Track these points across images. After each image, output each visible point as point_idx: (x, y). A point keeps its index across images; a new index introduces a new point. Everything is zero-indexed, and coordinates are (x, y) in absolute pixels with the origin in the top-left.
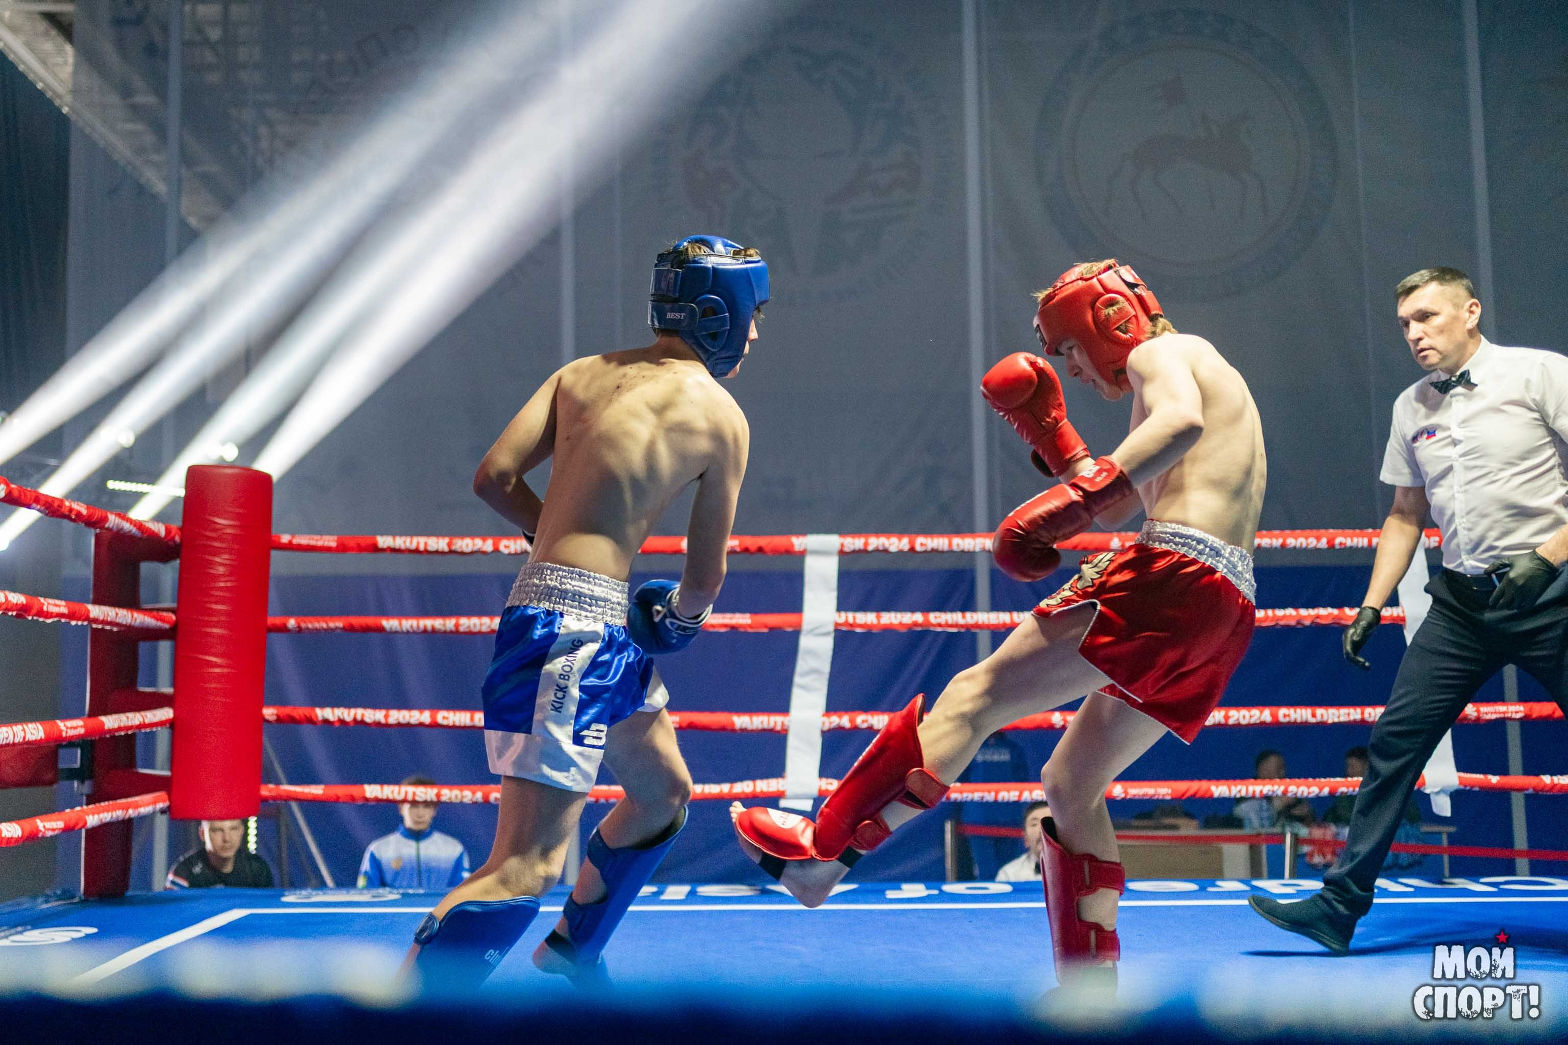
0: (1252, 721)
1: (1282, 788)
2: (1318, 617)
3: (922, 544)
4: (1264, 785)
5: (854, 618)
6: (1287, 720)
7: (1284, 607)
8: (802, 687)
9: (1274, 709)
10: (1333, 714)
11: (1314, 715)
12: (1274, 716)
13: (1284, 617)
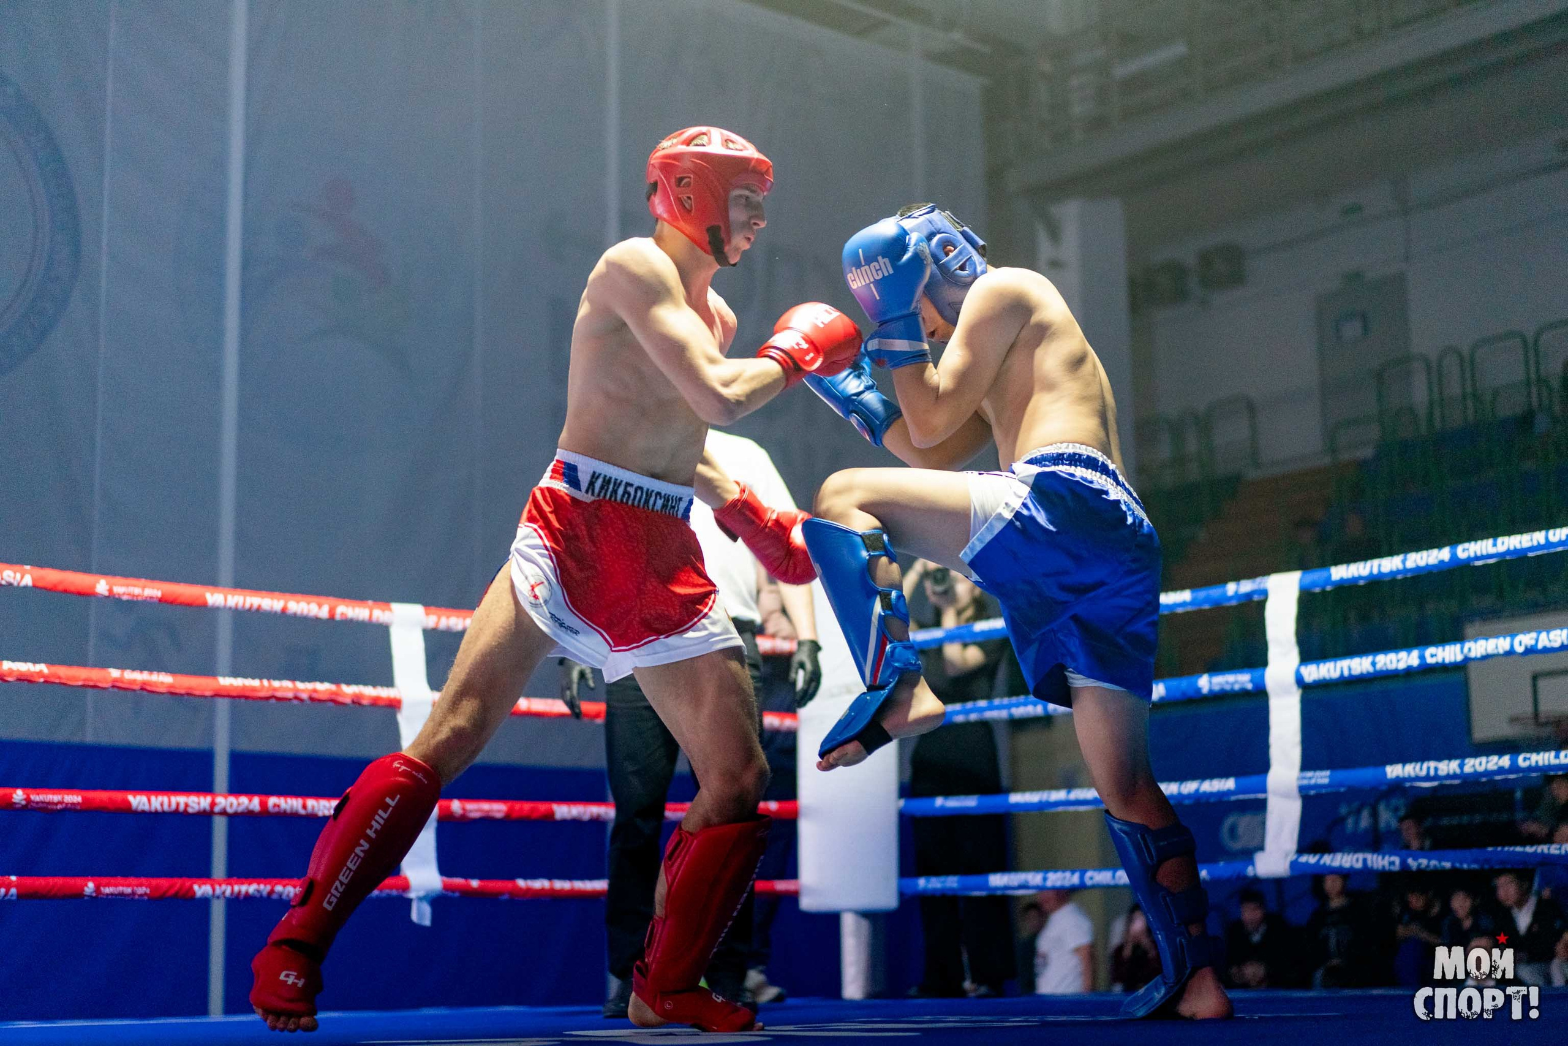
0: (240, 809)
1: (269, 888)
2: (315, 691)
4: (250, 884)
6: (276, 809)
7: (280, 679)
9: (264, 798)
10: (325, 806)
11: (304, 807)
12: (263, 804)
13: (281, 688)
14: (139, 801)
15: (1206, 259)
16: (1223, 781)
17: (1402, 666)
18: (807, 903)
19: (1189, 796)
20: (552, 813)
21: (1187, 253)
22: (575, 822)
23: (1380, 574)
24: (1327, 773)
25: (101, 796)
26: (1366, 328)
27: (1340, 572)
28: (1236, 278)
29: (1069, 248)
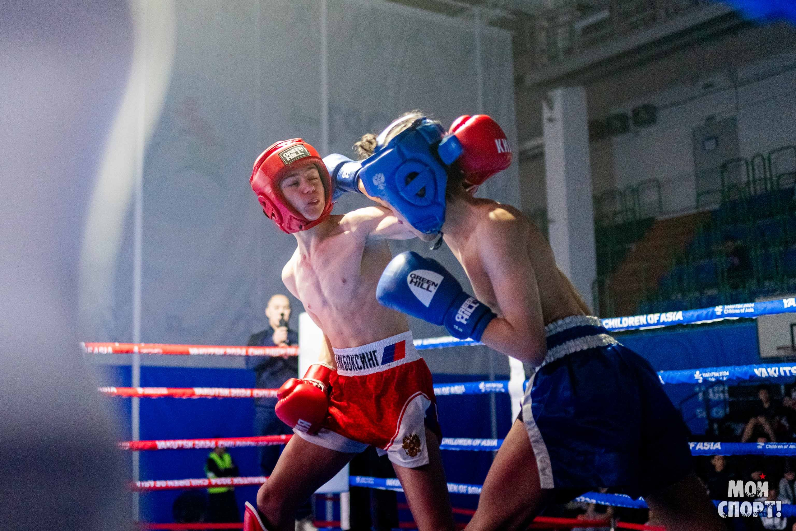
15: (636, 112)
20: (156, 446)
21: (627, 108)
22: (169, 450)
26: (717, 144)
28: (652, 120)
29: (558, 112)
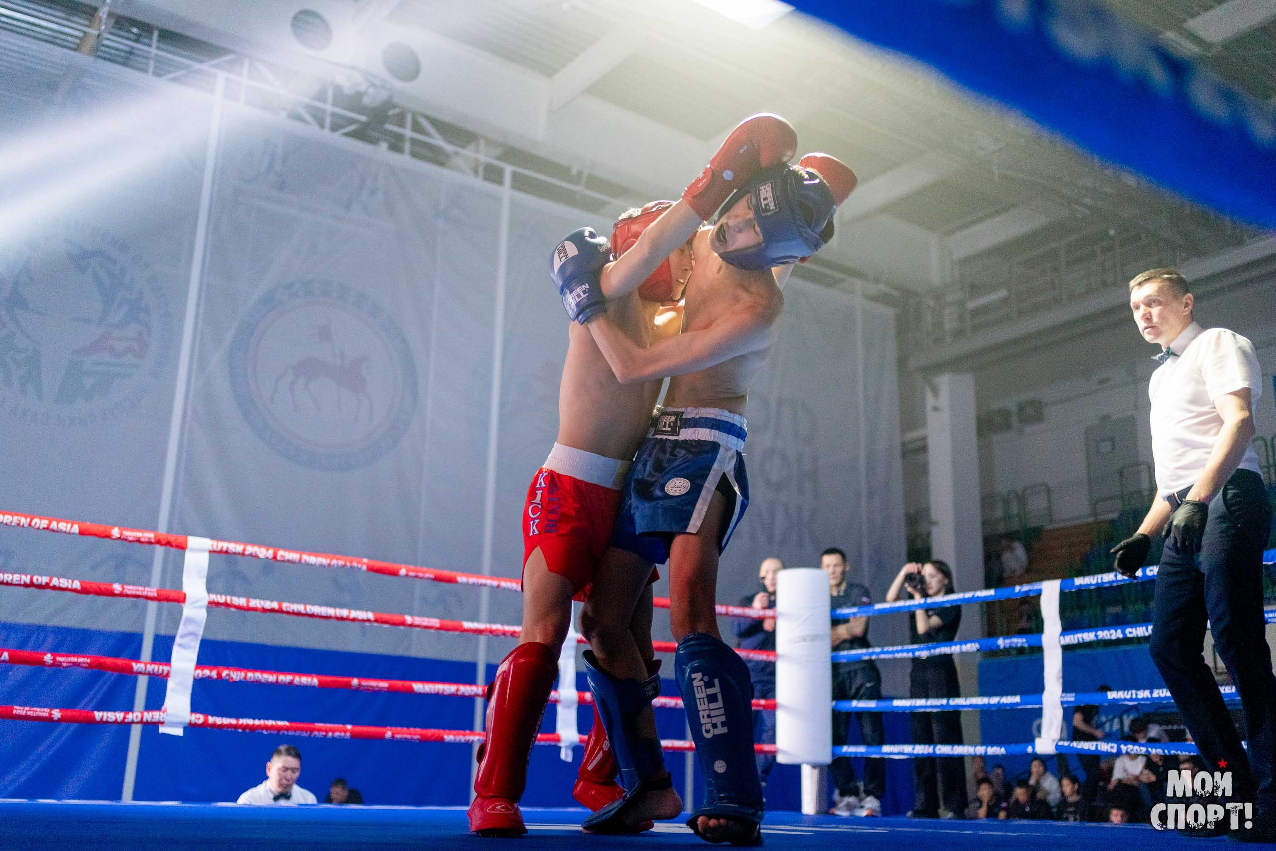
3: (281, 556)
4: (474, 736)
5: (231, 600)
8: (180, 645)
14: (418, 687)
15: (1021, 408)
16: (1014, 697)
17: (1113, 637)
18: (781, 759)
19: (994, 705)
21: (1011, 404)
23: (1102, 583)
24: (1073, 695)
25: (399, 684)
26: (1113, 446)
27: (1079, 581)
28: (1039, 417)
29: (944, 400)
